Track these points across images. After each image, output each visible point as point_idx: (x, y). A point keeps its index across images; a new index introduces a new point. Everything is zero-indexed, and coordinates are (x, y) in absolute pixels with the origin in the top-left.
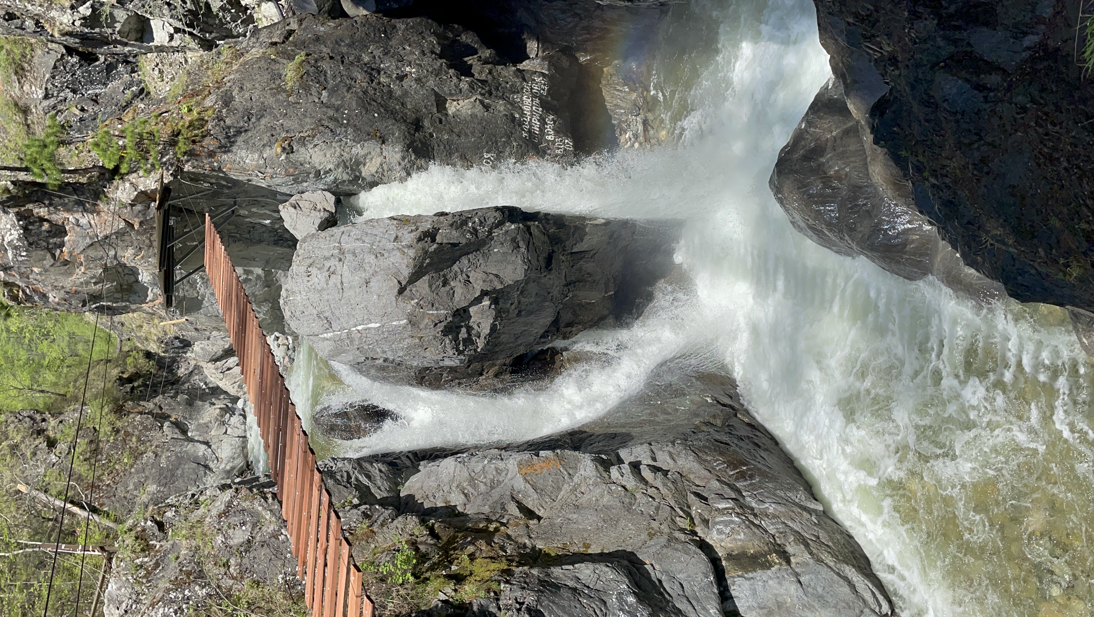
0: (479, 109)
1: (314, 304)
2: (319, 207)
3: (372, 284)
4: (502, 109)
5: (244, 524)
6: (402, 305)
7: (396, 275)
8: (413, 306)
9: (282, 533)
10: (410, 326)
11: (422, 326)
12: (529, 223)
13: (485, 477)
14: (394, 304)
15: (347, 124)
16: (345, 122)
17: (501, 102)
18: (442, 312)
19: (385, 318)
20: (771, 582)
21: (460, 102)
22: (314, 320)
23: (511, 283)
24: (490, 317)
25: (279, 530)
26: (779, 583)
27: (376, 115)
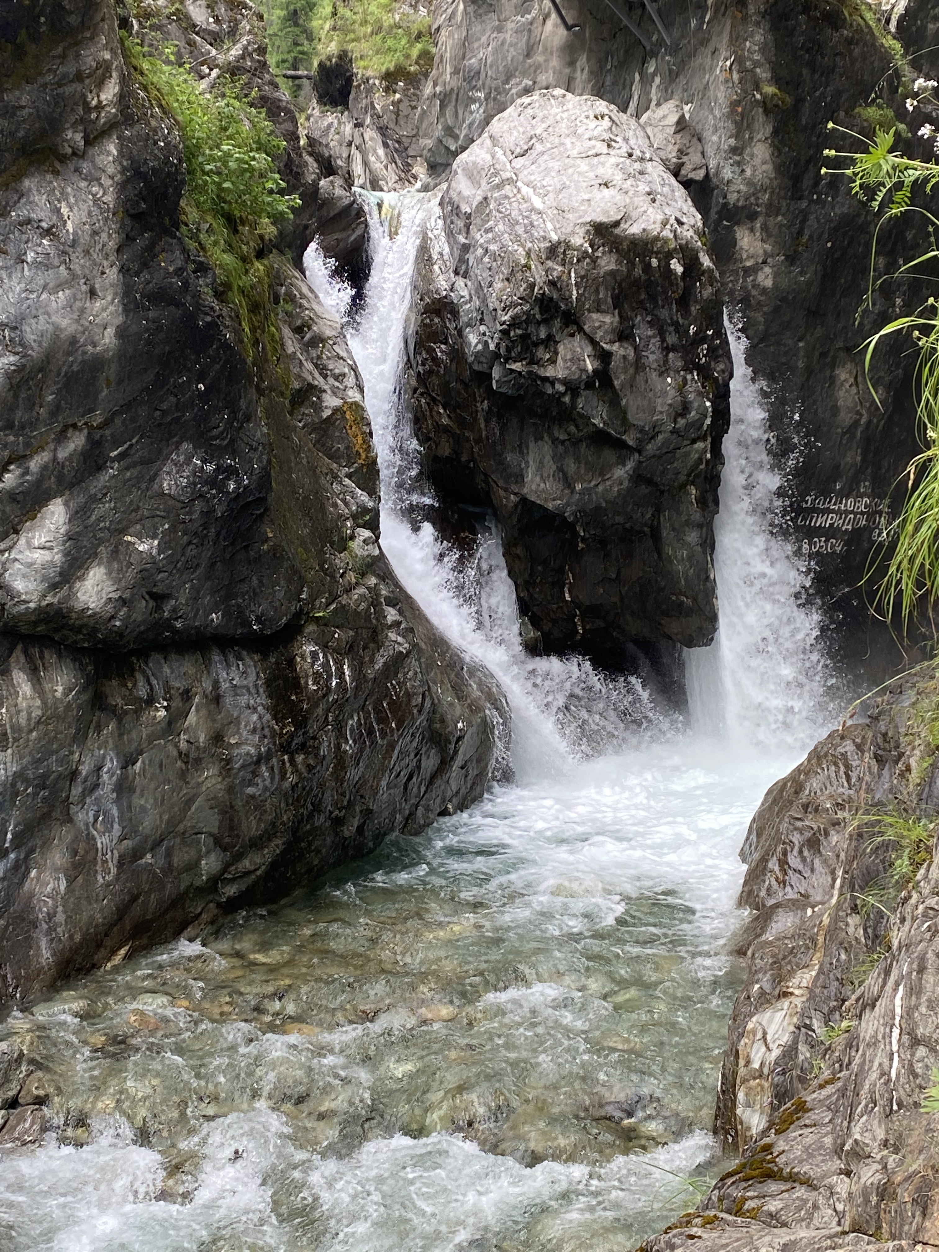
0: (845, 418)
1: (550, 130)
2: (685, 159)
3: (606, 191)
4: (849, 459)
5: (217, 21)
6: (581, 231)
7: (625, 218)
8: (582, 246)
9: (211, 70)
10: (548, 245)
11: (550, 263)
12: (709, 440)
13: (328, 358)
14: (580, 221)
15: (813, 200)
16: (815, 197)
17: (859, 458)
18: (575, 292)
19: (555, 212)
20: (255, 717)
21: (854, 388)
22: (524, 133)
23: (624, 402)
24: (567, 372)
25: (217, 66)
26: (254, 731)
27: (829, 245)
